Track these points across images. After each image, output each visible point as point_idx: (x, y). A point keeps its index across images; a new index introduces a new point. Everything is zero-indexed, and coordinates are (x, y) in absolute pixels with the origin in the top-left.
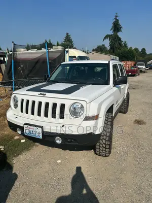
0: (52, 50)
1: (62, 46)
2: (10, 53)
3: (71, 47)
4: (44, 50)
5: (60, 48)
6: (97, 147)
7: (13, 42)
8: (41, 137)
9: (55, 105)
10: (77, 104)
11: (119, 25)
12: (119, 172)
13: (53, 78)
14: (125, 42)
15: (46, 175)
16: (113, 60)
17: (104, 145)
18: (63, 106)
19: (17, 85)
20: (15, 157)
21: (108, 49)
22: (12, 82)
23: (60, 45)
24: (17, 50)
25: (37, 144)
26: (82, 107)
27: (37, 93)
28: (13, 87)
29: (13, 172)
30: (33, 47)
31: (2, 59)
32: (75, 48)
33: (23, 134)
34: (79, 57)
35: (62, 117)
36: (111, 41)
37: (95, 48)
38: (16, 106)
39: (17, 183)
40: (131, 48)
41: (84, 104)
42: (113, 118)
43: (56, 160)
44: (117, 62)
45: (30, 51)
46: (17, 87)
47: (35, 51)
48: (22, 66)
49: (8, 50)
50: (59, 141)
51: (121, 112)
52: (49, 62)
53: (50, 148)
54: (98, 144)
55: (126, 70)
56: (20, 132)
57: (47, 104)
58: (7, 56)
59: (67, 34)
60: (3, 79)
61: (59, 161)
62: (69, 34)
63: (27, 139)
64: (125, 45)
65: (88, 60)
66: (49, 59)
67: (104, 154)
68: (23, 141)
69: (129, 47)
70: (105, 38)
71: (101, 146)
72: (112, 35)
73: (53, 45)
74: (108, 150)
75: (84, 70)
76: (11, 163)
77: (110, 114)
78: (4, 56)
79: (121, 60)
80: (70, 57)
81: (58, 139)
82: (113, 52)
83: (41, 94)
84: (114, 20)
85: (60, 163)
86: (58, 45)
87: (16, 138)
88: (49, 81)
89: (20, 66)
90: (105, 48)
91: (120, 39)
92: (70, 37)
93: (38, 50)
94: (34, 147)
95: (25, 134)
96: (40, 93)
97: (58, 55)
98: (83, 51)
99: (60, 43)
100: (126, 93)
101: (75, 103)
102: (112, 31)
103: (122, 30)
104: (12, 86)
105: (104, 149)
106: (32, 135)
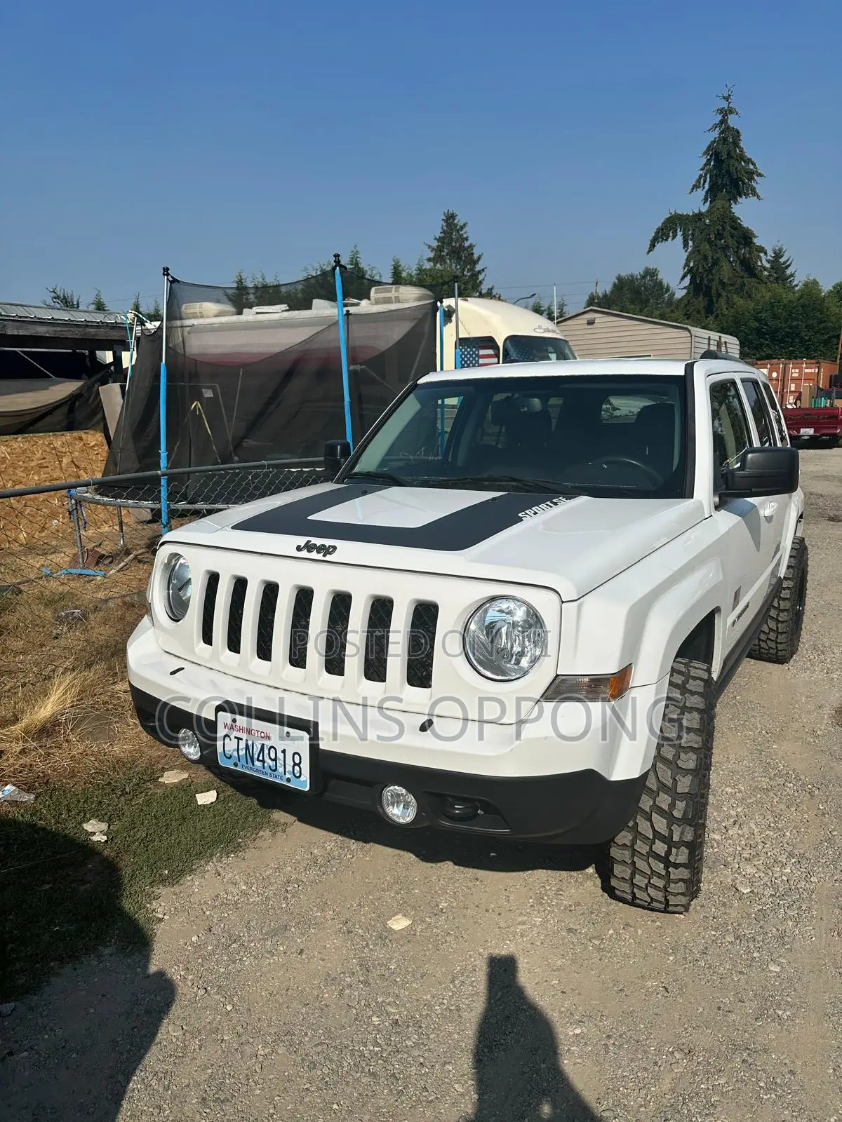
0: (365, 307)
1: (419, 283)
2: (152, 326)
3: (471, 287)
4: (322, 309)
5: (410, 297)
6: (614, 852)
7: (166, 271)
8: (304, 783)
9: (381, 609)
10: (504, 605)
11: (742, 157)
12: (751, 1007)
13: (370, 460)
14: (778, 255)
15: (330, 995)
16: (708, 355)
17: (660, 848)
18: (425, 615)
19: (184, 497)
20: (164, 881)
21: (680, 294)
22: (158, 479)
23: (410, 282)
24: (186, 308)
25: (279, 816)
26: (534, 620)
27: (288, 543)
28: (163, 505)
29: (153, 968)
30: (268, 295)
31: (108, 357)
32: (489, 295)
33: (209, 760)
34: (513, 340)
35: (420, 674)
36: (696, 250)
37: (606, 287)
38: (177, 609)
39: (169, 1031)
40: (811, 287)
41: (544, 604)
42: (713, 690)
43: (383, 918)
44: (735, 370)
45: (249, 315)
46: (182, 505)
47: (277, 312)
48: (208, 394)
49: (137, 308)
50: (401, 810)
51: (758, 655)
52: (353, 375)
53: (354, 845)
54: (624, 837)
55: (785, 411)
56: (192, 751)
57: (341, 603)
58: (133, 343)
59: (450, 218)
60: (112, 463)
61: (399, 923)
62: (460, 221)
63: (230, 791)
64: (779, 269)
65: (562, 356)
66: (352, 360)
67: (659, 896)
68: (207, 798)
69: (799, 280)
70: (663, 234)
71: (642, 847)
72: (699, 217)
73: (375, 283)
74: (684, 873)
75: (545, 413)
76: (140, 917)
77: (698, 669)
78: (119, 345)
79: (751, 353)
80: (462, 343)
81: (397, 799)
82: (709, 310)
83: (309, 547)
84: (716, 134)
85: (408, 934)
86: (398, 279)
87: (172, 778)
88: (350, 476)
89: (199, 397)
90: (660, 288)
91: (746, 238)
92: (467, 232)
93: (291, 308)
94: (265, 833)
95: (223, 762)
96: (302, 540)
97: (397, 333)
98: (537, 310)
99: (410, 267)
100: (787, 543)
101: (493, 599)
102: (701, 193)
103: (759, 185)
104: (157, 499)
105: (659, 867)
106: (257, 770)
